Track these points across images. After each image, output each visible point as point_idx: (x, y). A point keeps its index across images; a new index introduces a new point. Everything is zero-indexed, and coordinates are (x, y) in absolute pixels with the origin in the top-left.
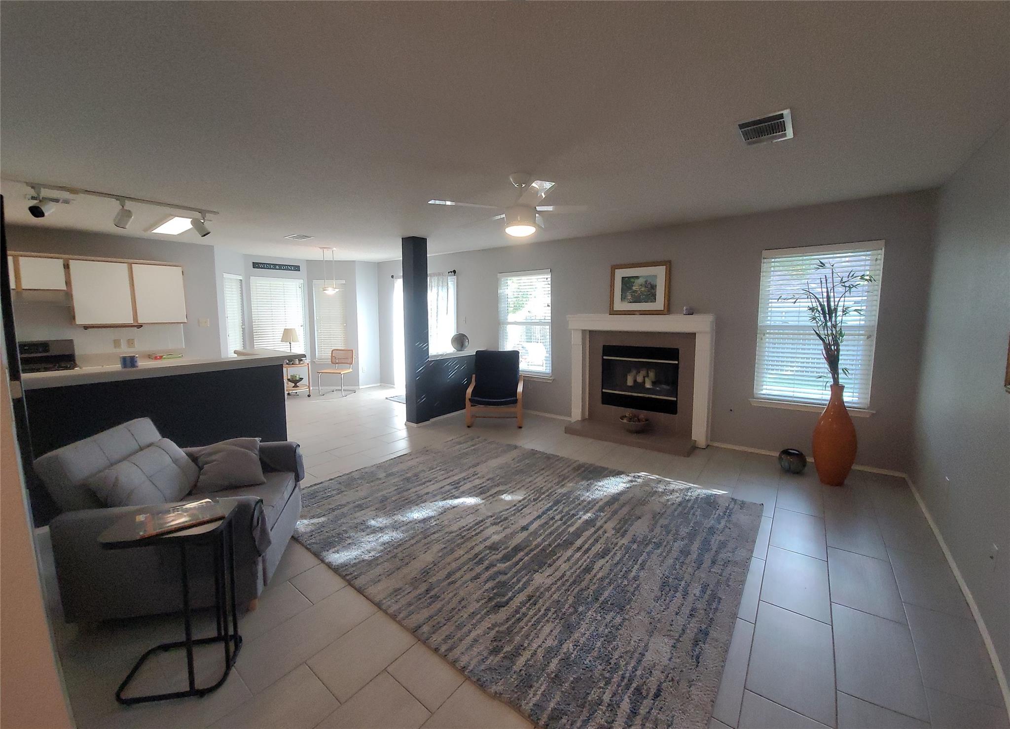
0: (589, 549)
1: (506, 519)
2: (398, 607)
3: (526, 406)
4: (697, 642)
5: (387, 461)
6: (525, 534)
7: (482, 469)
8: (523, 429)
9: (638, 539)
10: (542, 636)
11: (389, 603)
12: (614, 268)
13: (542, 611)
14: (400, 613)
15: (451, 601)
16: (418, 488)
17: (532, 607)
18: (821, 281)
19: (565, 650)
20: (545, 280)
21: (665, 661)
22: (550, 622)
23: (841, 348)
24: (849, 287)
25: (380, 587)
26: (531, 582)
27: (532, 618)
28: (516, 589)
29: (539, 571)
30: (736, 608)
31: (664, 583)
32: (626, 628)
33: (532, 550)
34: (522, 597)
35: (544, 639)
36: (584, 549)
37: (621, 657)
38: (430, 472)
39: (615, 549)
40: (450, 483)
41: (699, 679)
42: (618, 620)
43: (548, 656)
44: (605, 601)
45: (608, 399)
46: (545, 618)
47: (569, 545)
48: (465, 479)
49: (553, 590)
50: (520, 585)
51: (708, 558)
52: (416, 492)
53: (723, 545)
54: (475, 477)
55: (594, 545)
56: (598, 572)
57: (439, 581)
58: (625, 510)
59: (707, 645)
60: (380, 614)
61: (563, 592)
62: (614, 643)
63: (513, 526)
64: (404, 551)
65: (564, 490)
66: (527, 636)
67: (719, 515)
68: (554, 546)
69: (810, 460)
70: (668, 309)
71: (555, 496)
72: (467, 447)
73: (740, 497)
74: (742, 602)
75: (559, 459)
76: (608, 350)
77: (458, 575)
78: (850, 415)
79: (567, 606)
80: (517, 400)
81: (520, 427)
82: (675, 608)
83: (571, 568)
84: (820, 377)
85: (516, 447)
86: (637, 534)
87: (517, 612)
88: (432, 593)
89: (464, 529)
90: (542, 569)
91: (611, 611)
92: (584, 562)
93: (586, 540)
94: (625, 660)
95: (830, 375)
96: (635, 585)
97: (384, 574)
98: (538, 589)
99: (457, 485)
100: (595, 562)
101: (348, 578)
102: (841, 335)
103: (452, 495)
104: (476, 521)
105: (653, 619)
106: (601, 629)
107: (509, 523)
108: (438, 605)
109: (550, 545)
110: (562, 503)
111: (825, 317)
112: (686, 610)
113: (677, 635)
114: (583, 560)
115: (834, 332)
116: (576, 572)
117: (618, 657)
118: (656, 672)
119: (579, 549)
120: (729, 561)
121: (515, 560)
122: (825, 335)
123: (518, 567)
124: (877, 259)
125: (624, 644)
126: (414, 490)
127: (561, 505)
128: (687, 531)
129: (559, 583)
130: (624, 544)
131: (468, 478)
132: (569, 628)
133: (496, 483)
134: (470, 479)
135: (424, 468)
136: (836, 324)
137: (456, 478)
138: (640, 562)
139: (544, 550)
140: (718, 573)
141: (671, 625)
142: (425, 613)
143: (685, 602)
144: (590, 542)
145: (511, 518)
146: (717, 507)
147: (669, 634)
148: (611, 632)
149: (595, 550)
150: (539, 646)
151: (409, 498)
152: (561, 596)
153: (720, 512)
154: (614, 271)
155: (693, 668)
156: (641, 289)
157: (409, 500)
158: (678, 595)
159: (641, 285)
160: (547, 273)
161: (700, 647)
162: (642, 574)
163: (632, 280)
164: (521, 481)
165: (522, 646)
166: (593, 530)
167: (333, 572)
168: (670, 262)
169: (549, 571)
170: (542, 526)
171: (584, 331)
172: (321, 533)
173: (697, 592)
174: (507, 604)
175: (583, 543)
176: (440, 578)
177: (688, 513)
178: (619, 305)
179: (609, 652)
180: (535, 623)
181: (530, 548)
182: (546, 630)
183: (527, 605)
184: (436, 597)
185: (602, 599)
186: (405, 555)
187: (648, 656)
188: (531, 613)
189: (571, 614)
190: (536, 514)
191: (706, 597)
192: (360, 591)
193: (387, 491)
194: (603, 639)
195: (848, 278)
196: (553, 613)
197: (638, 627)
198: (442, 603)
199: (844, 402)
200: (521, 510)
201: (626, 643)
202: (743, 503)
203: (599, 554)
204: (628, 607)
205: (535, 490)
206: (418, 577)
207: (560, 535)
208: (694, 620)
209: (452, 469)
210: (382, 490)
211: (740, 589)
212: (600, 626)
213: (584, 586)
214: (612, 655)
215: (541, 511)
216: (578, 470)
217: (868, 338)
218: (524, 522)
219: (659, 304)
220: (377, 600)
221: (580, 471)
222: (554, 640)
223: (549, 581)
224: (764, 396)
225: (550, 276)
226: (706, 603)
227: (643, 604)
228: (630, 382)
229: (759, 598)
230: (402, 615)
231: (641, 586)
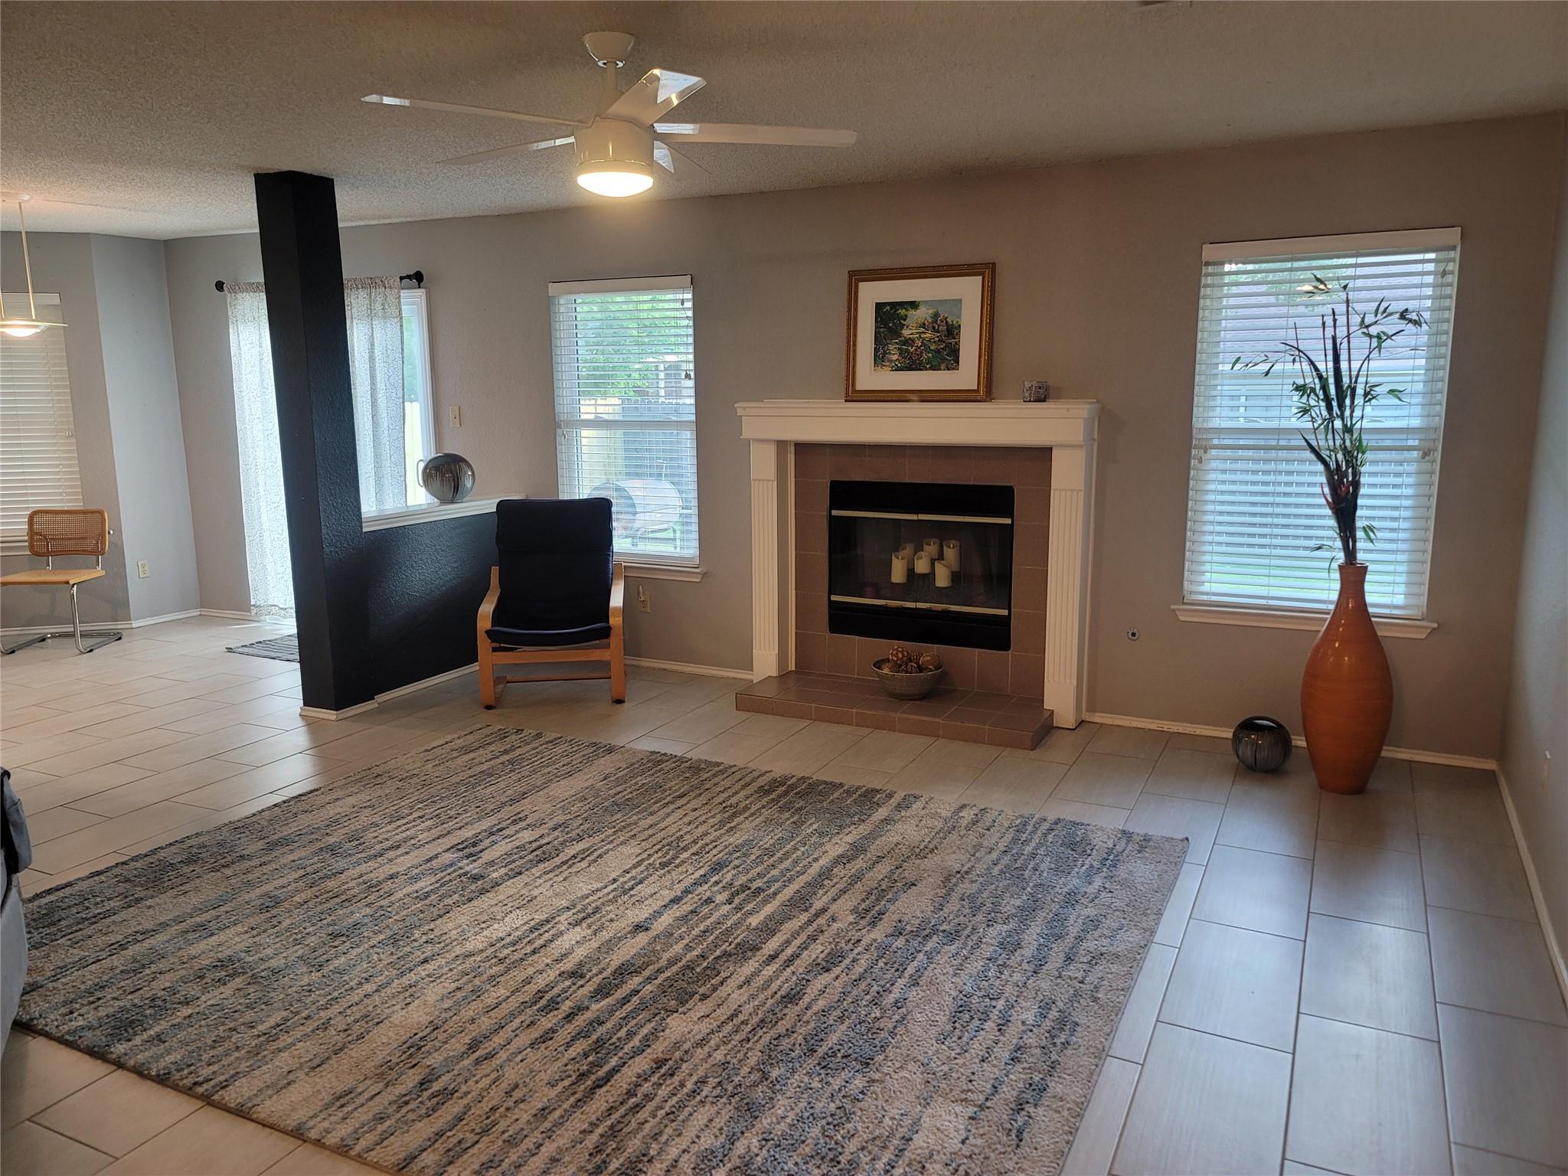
0: (795, 956)
1: (597, 910)
2: (350, 1129)
3: (632, 648)
4: (1021, 1105)
5: (263, 811)
6: (642, 939)
7: (537, 806)
8: (626, 705)
9: (908, 928)
10: (690, 1133)
11: (326, 1124)
12: (857, 277)
13: (689, 1086)
14: (358, 1139)
15: (485, 1094)
16: (364, 868)
17: (665, 1080)
18: (1324, 324)
19: (743, 1151)
20: (678, 305)
21: (954, 1144)
22: (709, 1104)
23: (1363, 480)
24: (1378, 337)
25: (294, 1094)
26: (662, 1034)
27: (666, 1101)
28: (626, 1050)
29: (680, 1010)
30: (1106, 1039)
31: (961, 1006)
32: (874, 1096)
33: (660, 971)
34: (641, 1064)
35: (694, 1136)
36: (783, 957)
37: (863, 1148)
38: (394, 825)
39: (856, 951)
40: (452, 847)
41: (1019, 1168)
42: (859, 1082)
43: (703, 1166)
44: (830, 1052)
45: (843, 620)
46: (694, 1097)
47: (750, 954)
48: (492, 834)
49: (712, 1043)
50: (636, 1041)
51: (1058, 951)
52: (361, 876)
53: (1095, 923)
54: (518, 827)
55: (806, 948)
56: (815, 1000)
57: (450, 1063)
58: (883, 869)
59: (1040, 1110)
60: (304, 1152)
61: (735, 1046)
62: (848, 1126)
63: (614, 925)
64: (349, 1012)
65: (736, 839)
66: (655, 1137)
67: (1092, 866)
68: (712, 957)
69: (1299, 741)
70: (987, 390)
71: (714, 852)
72: (489, 756)
73: (1139, 829)
74: (1121, 1027)
75: (723, 770)
76: (843, 493)
77: (498, 1040)
78: (1379, 633)
79: (745, 1070)
80: (610, 628)
81: (620, 701)
82: (981, 1050)
83: (753, 997)
84: (1319, 548)
85: (610, 750)
86: (906, 919)
87: (630, 1094)
88: (436, 1086)
89: (503, 942)
90: (687, 1006)
91: (843, 1068)
92: (785, 982)
93: (788, 939)
94: (870, 1153)
95: (1339, 544)
96: (897, 1017)
97: (301, 1067)
98: (677, 1045)
99: (472, 850)
100: (809, 981)
101: (200, 1090)
102: (1361, 449)
103: (462, 871)
104: (532, 923)
105: (934, 1074)
106: (821, 1105)
107: (603, 919)
108: (453, 1108)
109: (703, 957)
110: (732, 865)
111: (1329, 408)
112: (1003, 1053)
113: (982, 1098)
114: (781, 979)
115: (1348, 443)
116: (765, 1003)
117: (855, 1149)
118: (935, 1166)
119: (773, 958)
120: (1102, 955)
121: (620, 994)
122: (1331, 451)
123: (629, 1007)
124: (1444, 270)
125: (870, 1125)
126: (356, 872)
127: (728, 872)
128: (1018, 903)
129: (729, 1027)
130: (875, 940)
131: (501, 830)
132: (751, 1111)
133: (573, 835)
134: (506, 832)
135: (376, 819)
136: (1352, 425)
137: (468, 833)
138: (910, 970)
139: (690, 967)
140: (1076, 978)
141: (970, 1081)
142: (425, 1129)
143: (1001, 1038)
144: (797, 942)
145: (608, 908)
146: (1089, 851)
147: (965, 1096)
148: (843, 1107)
149: (807, 957)
150: (684, 1151)
151: (344, 892)
152: (732, 1052)
153: (1094, 860)
154: (857, 288)
155: (1009, 1149)
156: (923, 336)
157: (344, 897)
158: (989, 1025)
159: (923, 325)
160: (682, 288)
161: (1026, 1113)
162: (913, 994)
163: (902, 312)
164: (629, 825)
165: (644, 1155)
166: (804, 917)
167: (154, 1084)
168: (992, 267)
169: (702, 1009)
170: (684, 918)
171: (781, 445)
172: (97, 1004)
173: (1030, 1017)
174: (609, 1080)
175: (782, 945)
176: (451, 1054)
177: (1023, 868)
178: (869, 377)
179: (836, 1143)
180: (674, 1109)
181: (657, 966)
182: (698, 1120)
183: (652, 1079)
184: (448, 1094)
185: (821, 1051)
186: (352, 1019)
187: (918, 1140)
188: (663, 1092)
189: (755, 1085)
190: (667, 895)
191: (1048, 1024)
192: (242, 1113)
193: (277, 883)
194: (824, 1122)
195: (1376, 316)
196: (714, 1088)
197: (901, 1093)
198: (465, 1101)
199: (1365, 605)
200: (632, 888)
201: (873, 1123)
202: (1147, 839)
203: (819, 964)
204: (882, 1057)
205: (664, 842)
206: (395, 1060)
207: (728, 932)
208: (1019, 1067)
209: (452, 813)
210: (261, 884)
211: (1120, 1003)
212: (817, 1099)
213: (784, 1030)
214: (843, 1147)
215: (678, 889)
216: (768, 792)
217: (1425, 455)
218: (640, 914)
219: (966, 375)
220: (291, 1123)
221: (773, 795)
222: (716, 1136)
223: (704, 1028)
224: (1205, 598)
225: (689, 296)
226: (1047, 1035)
227: (912, 1049)
228: (898, 575)
229: (1158, 1018)
230: (363, 1143)
231: (909, 1017)
